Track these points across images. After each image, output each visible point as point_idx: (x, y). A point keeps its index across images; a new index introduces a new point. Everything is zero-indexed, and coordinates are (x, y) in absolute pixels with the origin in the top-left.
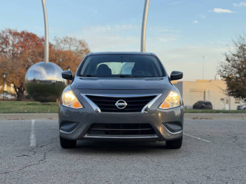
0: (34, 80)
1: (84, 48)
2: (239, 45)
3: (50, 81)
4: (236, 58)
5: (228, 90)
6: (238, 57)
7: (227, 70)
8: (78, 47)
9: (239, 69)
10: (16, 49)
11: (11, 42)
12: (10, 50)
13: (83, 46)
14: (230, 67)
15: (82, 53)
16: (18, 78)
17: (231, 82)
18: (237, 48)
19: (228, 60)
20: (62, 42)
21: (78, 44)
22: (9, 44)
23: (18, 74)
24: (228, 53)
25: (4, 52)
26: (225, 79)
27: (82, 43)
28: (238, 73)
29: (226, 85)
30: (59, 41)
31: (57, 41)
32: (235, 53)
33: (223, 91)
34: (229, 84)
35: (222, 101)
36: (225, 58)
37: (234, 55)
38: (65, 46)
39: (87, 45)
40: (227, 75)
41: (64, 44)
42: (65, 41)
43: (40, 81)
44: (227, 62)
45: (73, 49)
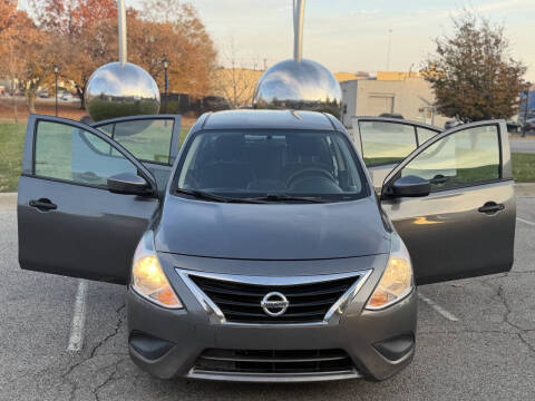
0: (102, 97)
1: (192, 19)
2: (462, 25)
3: (131, 98)
4: (455, 48)
5: (437, 104)
6: (459, 45)
7: (438, 69)
8: (181, 16)
9: (458, 67)
10: (75, 20)
11: (66, 8)
12: (65, 21)
13: (190, 14)
14: (443, 63)
15: (187, 27)
16: (81, 72)
17: (444, 91)
18: (458, 29)
19: (440, 50)
20: (153, 7)
21: (181, 11)
22: (63, 10)
23: (80, 65)
24: (442, 39)
25: (55, 25)
26: (432, 84)
27: (188, 10)
28: (457, 73)
29: (434, 95)
30: (149, 5)
31: (146, 4)
32: (453, 38)
33: (429, 104)
34: (439, 94)
35: (421, 114)
36: (436, 47)
37: (451, 42)
38: (160, 14)
39: (197, 12)
40: (437, 78)
41: (158, 10)
42: (159, 4)
43: (113, 98)
44: (438, 55)
45: (173, 18)
